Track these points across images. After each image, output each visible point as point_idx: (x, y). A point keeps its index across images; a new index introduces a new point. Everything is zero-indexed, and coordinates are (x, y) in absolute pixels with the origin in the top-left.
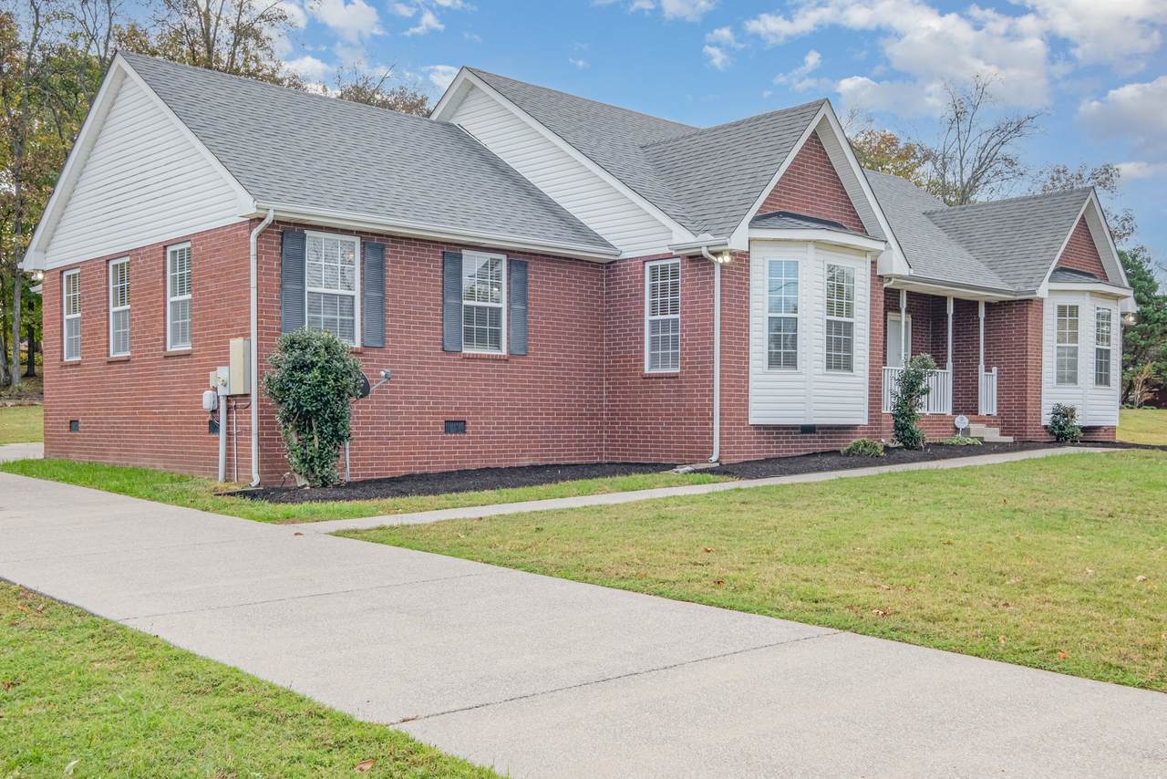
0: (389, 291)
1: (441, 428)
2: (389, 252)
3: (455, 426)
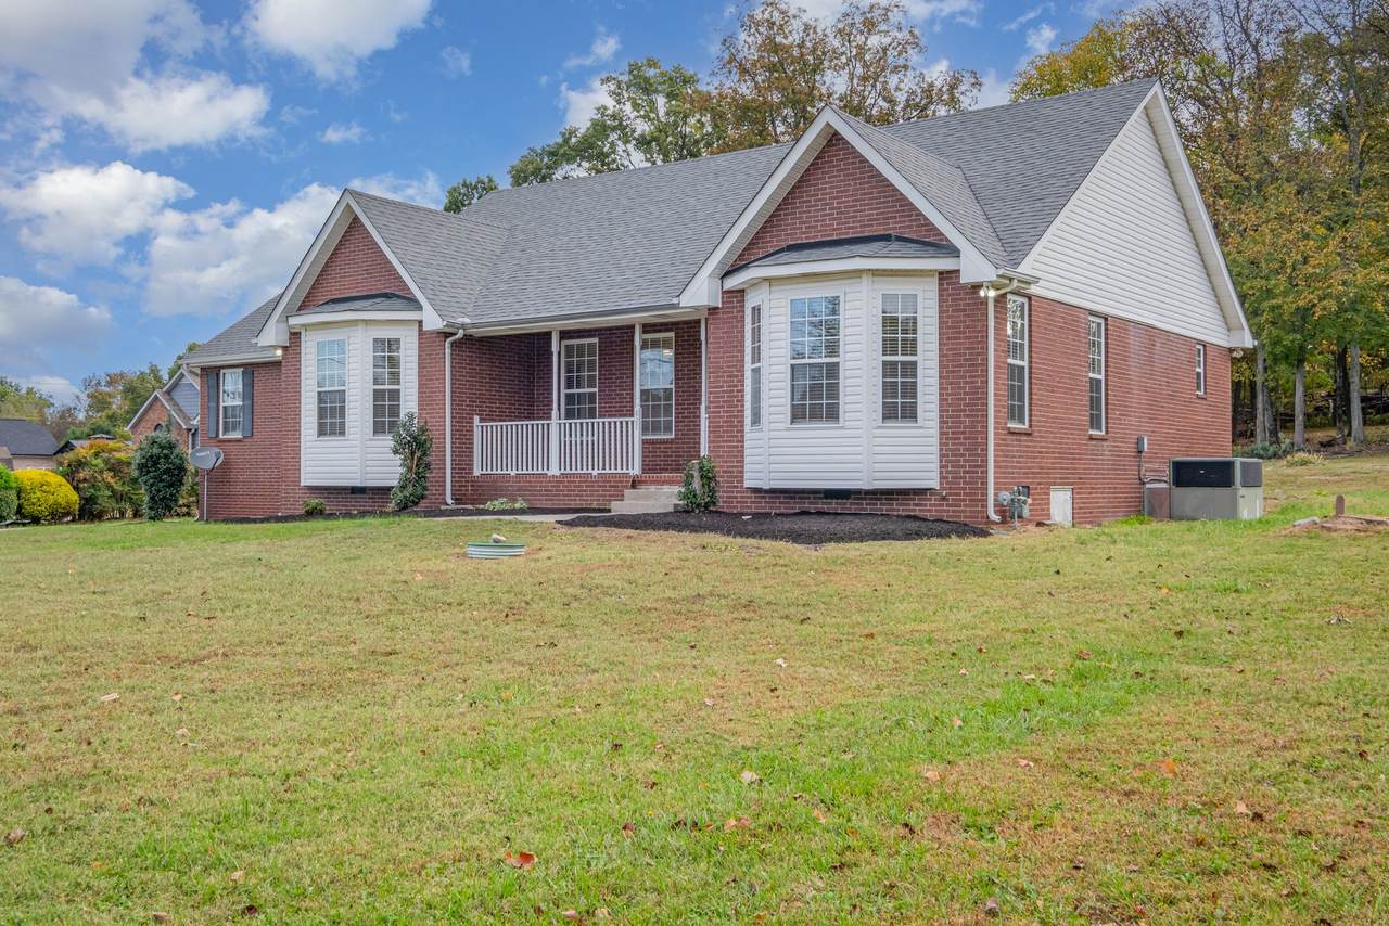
0: (255, 400)
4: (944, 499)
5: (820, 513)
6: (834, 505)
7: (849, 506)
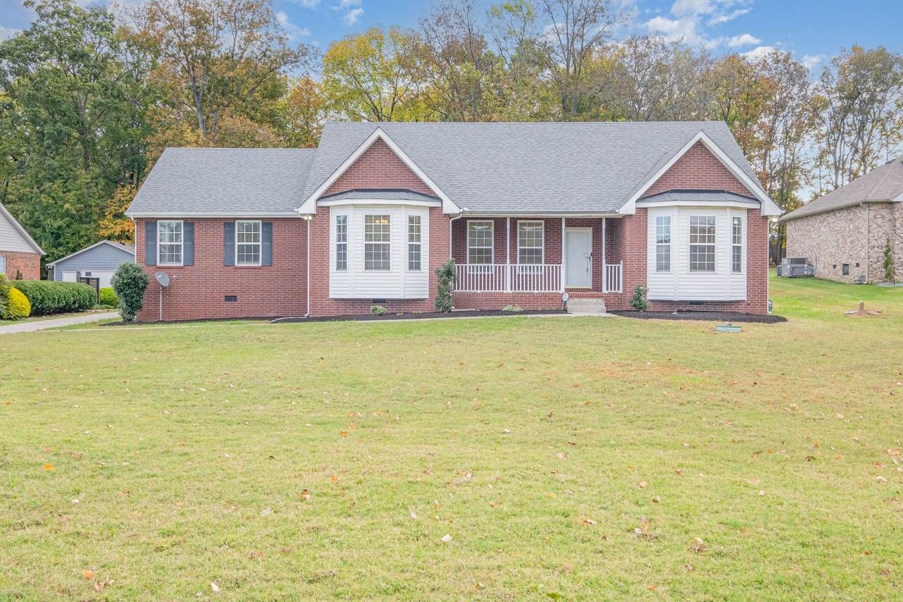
0: (196, 242)
1: (223, 299)
2: (196, 225)
3: (231, 298)
4: (749, 304)
5: (689, 311)
6: (695, 307)
7: (702, 308)
